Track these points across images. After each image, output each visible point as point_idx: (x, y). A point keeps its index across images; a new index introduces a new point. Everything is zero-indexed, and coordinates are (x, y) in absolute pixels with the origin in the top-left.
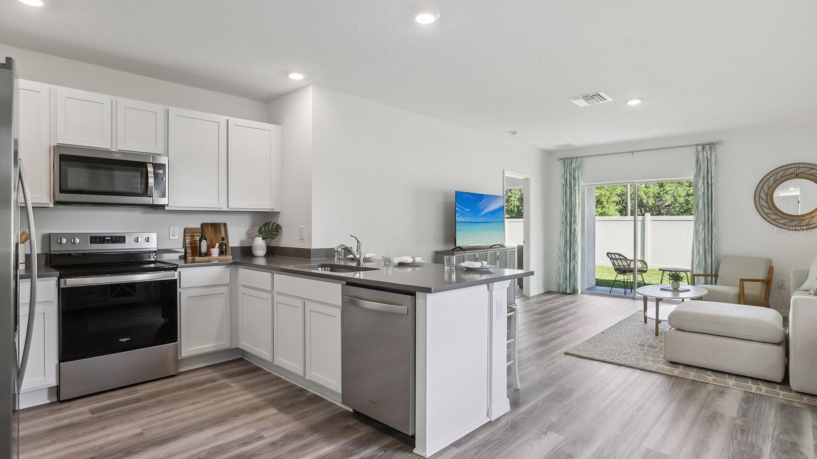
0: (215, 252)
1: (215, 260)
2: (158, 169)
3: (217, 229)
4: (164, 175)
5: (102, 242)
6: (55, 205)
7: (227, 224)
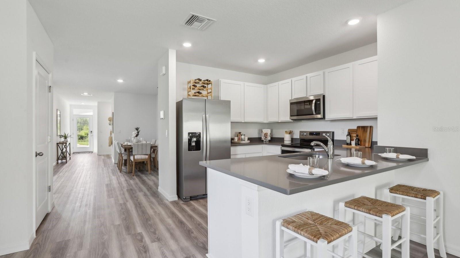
0: (353, 143)
1: (353, 148)
2: (318, 101)
3: (366, 130)
4: (320, 104)
5: (313, 135)
6: (292, 121)
7: (373, 127)
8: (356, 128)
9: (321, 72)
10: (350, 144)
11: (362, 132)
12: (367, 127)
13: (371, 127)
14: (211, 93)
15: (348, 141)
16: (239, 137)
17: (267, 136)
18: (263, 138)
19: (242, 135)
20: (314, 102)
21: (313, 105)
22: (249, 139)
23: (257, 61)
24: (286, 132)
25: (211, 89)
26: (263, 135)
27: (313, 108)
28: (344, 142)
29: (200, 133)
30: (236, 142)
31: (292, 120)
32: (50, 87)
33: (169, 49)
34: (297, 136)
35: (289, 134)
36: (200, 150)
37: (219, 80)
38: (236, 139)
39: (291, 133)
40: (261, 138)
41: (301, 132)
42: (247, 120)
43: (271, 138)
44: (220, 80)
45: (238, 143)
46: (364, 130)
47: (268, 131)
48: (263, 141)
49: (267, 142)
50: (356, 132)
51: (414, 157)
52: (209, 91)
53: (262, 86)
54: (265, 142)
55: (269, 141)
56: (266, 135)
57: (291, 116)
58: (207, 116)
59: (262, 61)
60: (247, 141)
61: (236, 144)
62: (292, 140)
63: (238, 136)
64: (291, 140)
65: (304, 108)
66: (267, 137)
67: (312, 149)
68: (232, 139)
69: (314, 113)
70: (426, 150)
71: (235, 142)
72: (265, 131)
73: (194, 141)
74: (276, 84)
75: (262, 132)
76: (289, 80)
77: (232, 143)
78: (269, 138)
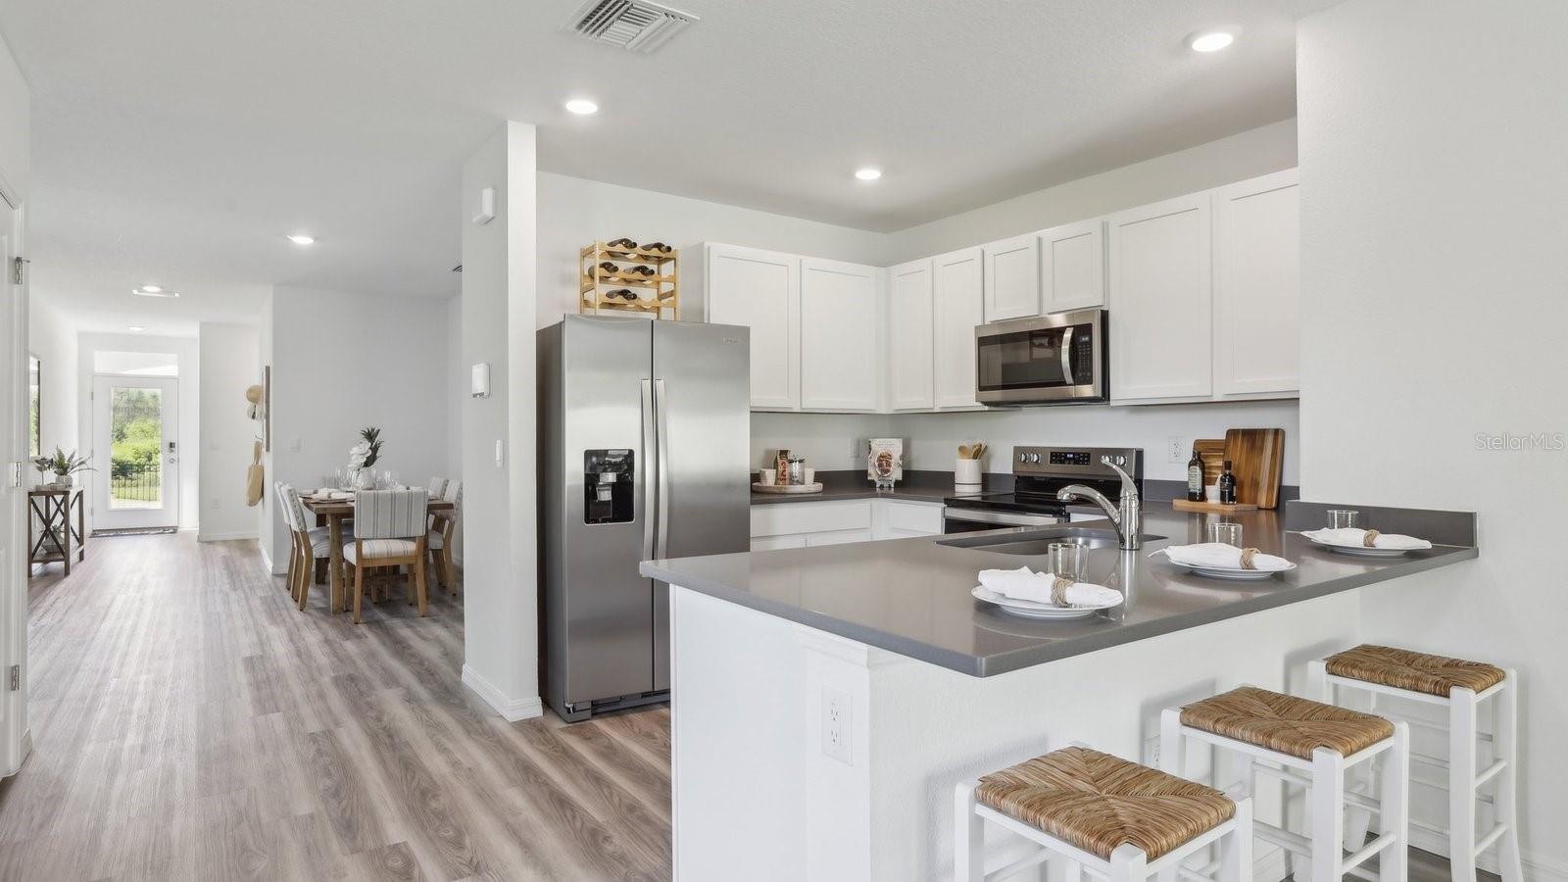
0: (1213, 492)
1: (1213, 510)
2: (1084, 335)
3: (1258, 443)
4: (1090, 343)
5: (1062, 462)
6: (987, 408)
7: (1283, 432)
8: (1222, 437)
9: (1093, 225)
10: (1203, 497)
11: (1244, 452)
12: (1263, 432)
13: (1277, 432)
14: (672, 298)
15: (1196, 486)
16: (781, 469)
17: (889, 465)
18: (873, 474)
19: (791, 462)
20: (1068, 335)
21: (1065, 347)
22: (819, 477)
23: (849, 175)
24: (962, 449)
25: (673, 280)
26: (874, 460)
27: (1065, 358)
28: (1180, 489)
29: (631, 452)
30: (767, 490)
31: (986, 403)
32: (18, 260)
33: (511, 124)
34: (1003, 464)
35: (975, 457)
36: (630, 519)
37: (703, 243)
38: (770, 478)
39: (979, 453)
40: (865, 473)
41: (1018, 450)
42: (813, 402)
43: (906, 473)
44: (706, 245)
45: (776, 491)
46: (1253, 447)
47: (894, 447)
48: (872, 484)
49: (890, 487)
50: (1224, 450)
51: (1427, 545)
52: (666, 287)
53: (871, 270)
54: (882, 487)
55: (897, 483)
56: (884, 461)
57: (981, 388)
58: (660, 385)
59: (869, 175)
60: (811, 486)
61: (767, 497)
62: (986, 479)
63: (776, 467)
64: (978, 480)
65: (1027, 360)
66: (888, 471)
67: (1061, 515)
68: (756, 477)
69: (1069, 378)
70: (1469, 519)
71: (767, 487)
72: (880, 446)
73: (608, 484)
74: (924, 263)
75: (870, 449)
76: (974, 252)
77: (754, 491)
78: (896, 474)
